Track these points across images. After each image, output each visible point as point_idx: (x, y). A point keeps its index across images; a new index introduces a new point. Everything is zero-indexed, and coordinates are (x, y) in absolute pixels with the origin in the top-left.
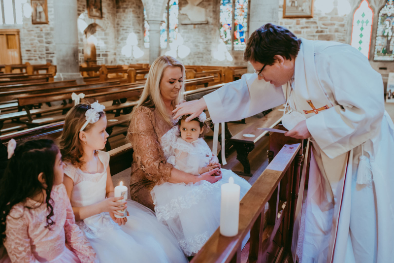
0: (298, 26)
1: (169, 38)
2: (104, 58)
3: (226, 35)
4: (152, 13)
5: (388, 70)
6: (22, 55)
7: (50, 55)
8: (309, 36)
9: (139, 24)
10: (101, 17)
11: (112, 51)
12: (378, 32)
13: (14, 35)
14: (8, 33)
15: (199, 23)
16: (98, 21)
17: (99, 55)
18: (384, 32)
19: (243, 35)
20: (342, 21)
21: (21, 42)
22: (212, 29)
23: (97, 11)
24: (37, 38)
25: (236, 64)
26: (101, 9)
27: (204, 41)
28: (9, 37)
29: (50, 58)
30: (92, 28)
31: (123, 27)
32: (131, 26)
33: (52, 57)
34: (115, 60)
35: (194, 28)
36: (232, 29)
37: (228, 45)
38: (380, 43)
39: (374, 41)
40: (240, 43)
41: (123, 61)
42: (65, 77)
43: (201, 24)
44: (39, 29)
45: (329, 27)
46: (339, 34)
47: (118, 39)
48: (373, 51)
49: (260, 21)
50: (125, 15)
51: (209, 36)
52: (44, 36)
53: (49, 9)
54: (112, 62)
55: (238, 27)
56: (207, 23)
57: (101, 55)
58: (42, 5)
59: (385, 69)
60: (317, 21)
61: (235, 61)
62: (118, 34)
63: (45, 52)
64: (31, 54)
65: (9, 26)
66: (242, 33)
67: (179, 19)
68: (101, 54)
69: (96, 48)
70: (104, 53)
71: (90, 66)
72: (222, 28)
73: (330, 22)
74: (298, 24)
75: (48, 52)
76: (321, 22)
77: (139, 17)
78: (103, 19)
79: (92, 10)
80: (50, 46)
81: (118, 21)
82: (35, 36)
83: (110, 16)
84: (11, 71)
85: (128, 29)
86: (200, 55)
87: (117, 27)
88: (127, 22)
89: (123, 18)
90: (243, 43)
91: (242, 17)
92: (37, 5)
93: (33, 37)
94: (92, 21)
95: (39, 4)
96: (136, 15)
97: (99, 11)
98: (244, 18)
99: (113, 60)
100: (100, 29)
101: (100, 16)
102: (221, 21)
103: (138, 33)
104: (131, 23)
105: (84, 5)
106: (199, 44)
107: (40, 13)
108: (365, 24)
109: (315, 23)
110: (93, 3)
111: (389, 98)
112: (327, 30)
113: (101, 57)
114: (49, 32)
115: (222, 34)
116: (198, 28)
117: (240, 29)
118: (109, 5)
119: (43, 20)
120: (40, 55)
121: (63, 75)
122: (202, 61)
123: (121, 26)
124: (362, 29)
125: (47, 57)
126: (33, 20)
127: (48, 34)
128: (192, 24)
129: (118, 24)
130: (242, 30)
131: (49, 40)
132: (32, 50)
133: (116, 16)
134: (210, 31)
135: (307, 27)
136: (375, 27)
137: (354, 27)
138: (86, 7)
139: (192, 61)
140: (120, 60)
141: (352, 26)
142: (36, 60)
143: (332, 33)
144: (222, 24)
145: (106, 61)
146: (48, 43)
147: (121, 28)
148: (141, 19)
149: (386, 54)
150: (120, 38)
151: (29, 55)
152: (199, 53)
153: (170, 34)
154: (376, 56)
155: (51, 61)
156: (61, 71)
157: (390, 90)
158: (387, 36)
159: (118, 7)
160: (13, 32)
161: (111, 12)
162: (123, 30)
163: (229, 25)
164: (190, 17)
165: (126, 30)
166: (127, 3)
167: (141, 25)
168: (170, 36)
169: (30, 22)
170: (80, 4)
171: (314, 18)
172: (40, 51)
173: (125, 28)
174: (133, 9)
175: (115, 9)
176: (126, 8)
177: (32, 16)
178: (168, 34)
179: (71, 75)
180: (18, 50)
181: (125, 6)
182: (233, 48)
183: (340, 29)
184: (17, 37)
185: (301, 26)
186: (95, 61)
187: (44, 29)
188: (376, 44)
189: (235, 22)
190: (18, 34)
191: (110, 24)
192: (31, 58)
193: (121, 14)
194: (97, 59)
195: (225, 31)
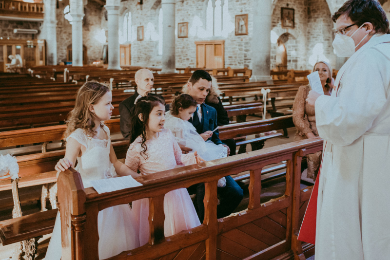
2: (294, 63)
6: (225, 61)
7: (247, 61)
9: (329, 31)
10: (293, 27)
13: (220, 44)
14: (215, 43)
16: (290, 31)
17: (290, 61)
21: (226, 50)
23: (290, 22)
24: (238, 47)
26: (293, 20)
28: (217, 46)
29: (247, 64)
30: (285, 37)
31: (313, 35)
32: (321, 34)
33: (249, 62)
34: (305, 65)
42: (258, 78)
44: (240, 39)
47: (308, 46)
50: (316, 24)
52: (244, 45)
53: (249, 23)
54: (301, 67)
57: (291, 61)
58: (243, 19)
62: (308, 41)
63: (243, 58)
64: (232, 60)
65: (217, 38)
68: (292, 59)
70: (295, 59)
71: (281, 71)
75: (246, 58)
77: (329, 26)
78: (295, 28)
79: (286, 22)
80: (248, 53)
81: (309, 30)
82: (236, 45)
83: (302, 25)
84: (217, 74)
85: (318, 37)
87: (308, 35)
88: (317, 31)
89: (314, 27)
92: (240, 20)
93: (235, 46)
94: (285, 31)
95: (241, 19)
96: (327, 24)
97: (292, 22)
99: (303, 65)
100: (291, 38)
103: (328, 40)
104: (321, 31)
105: (279, 18)
107: (242, 26)
110: (287, 15)
113: (291, 62)
114: (248, 41)
118: (301, 16)
119: (244, 32)
120: (239, 61)
121: (257, 77)
125: (245, 62)
126: (236, 32)
127: (247, 43)
129: (309, 33)
131: (248, 48)
132: (233, 56)
133: (308, 25)
138: (280, 19)
140: (309, 65)
142: (236, 65)
145: (296, 66)
146: (247, 51)
147: (311, 37)
150: (310, 45)
151: (231, 61)
155: (248, 66)
156: (255, 74)
159: (310, 17)
160: (220, 42)
161: (303, 22)
162: (314, 37)
165: (316, 37)
166: (318, 13)
169: (234, 34)
170: (276, 17)
172: (239, 58)
173: (315, 36)
174: (324, 18)
175: (307, 19)
176: (317, 18)
177: (236, 29)
179: (263, 78)
180: (222, 57)
181: (316, 16)
184: (222, 46)
186: (286, 67)
187: (244, 40)
190: (224, 44)
191: (301, 33)
192: (232, 63)
193: (312, 23)
194: (288, 64)
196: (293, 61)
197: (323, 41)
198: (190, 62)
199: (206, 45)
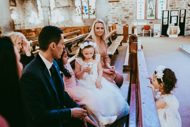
0: (113, 6)
1: (51, 14)
2: (19, 26)
3: (78, 11)
4: (44, 2)
5: (153, 23)
8: (118, 10)
9: (35, 8)
11: (23, 23)
12: (148, 7)
15: (65, 6)
16: (14, 8)
18: (150, 7)
19: (86, 11)
20: (132, 3)
22: (72, 9)
23: (13, 3)
25: (84, 25)
27: (69, 15)
31: (27, 10)
32: (31, 9)
34: (24, 27)
35: (63, 9)
36: (81, 9)
37: (80, 16)
38: (149, 11)
39: (146, 11)
40: (85, 15)
41: (29, 27)
43: (66, 7)
45: (127, 6)
46: (132, 8)
47: (25, 16)
48: (146, 15)
49: (100, 4)
50: (27, 4)
51: (71, 13)
55: (84, 8)
56: (69, 6)
59: (152, 23)
60: (122, 3)
61: (84, 24)
62: (25, 14)
66: (86, 10)
67: (55, 5)
68: (17, 24)
69: (14, 21)
70: (19, 23)
72: (76, 8)
73: (127, 3)
74: (113, 5)
76: (123, 4)
77: (35, 5)
78: (17, 6)
79: (11, 2)
81: (24, 7)
83: (20, 5)
85: (30, 11)
86: (67, 22)
87: (24, 10)
88: (28, 8)
89: (26, 6)
90: (87, 15)
91: (86, 3)
94: (11, 8)
96: (33, 4)
97: (14, 3)
98: (87, 3)
99: (23, 27)
100: (15, 12)
101: (15, 5)
102: (75, 5)
104: (31, 8)
106: (66, 17)
108: (142, 3)
109: (121, 4)
111: (155, 35)
112: (126, 7)
113: (17, 26)
115: (77, 11)
116: (65, 9)
117: (85, 8)
122: (68, 24)
123: (26, 10)
124: (141, 6)
128: (62, 7)
129: (24, 9)
130: (86, 9)
133: (23, 5)
134: (71, 10)
135: (117, 6)
136: (146, 5)
137: (137, 5)
139: (64, 25)
140: (27, 27)
141: (136, 5)
143: (129, 8)
144: (76, 6)
145: (20, 28)
147: (26, 11)
148: (36, 5)
149: (152, 16)
150: (26, 16)
152: (67, 21)
153: (51, 12)
154: (147, 17)
157: (155, 32)
158: (152, 8)
161: (20, 3)
162: (27, 11)
163: (79, 7)
164: (60, 4)
165: (29, 11)
167: (36, 9)
168: (51, 13)
171: (120, 2)
173: (28, 10)
174: (31, 1)
175: (22, 1)
178: (50, 13)
182: (82, 18)
183: (132, 6)
185: (115, 6)
188: (147, 12)
189: (83, 5)
191: (20, 9)
193: (25, 4)
194: (15, 27)
195: (78, 10)
196: (18, 25)
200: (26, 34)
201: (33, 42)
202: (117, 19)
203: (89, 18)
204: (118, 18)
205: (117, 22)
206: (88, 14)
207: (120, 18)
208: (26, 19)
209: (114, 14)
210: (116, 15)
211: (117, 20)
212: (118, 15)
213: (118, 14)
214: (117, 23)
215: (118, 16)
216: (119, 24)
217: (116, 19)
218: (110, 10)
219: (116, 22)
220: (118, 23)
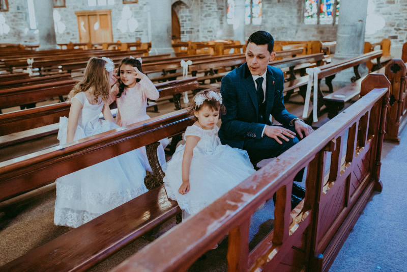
1: (253, 14)
2: (188, 35)
3: (311, 8)
6: (114, 34)
7: (139, 33)
8: (403, 5)
11: (196, 28)
13: (106, 15)
14: (101, 13)
17: (183, 32)
19: (330, 8)
21: (113, 21)
27: (289, 16)
28: (102, 16)
29: (139, 36)
31: (206, 3)
32: (215, 2)
33: (141, 35)
34: (198, 36)
35: (279, 2)
37: (313, 19)
40: (326, 17)
41: (206, 38)
42: (160, 51)
44: (129, 8)
47: (201, 15)
52: (134, 15)
54: (195, 39)
61: (320, 35)
62: (202, 11)
63: (134, 30)
65: (101, 7)
66: (329, 6)
68: (185, 31)
70: (188, 30)
71: (177, 43)
72: (308, 1)
75: (137, 30)
84: (107, 48)
85: (212, 5)
86: (284, 30)
87: (201, 4)
90: (330, 16)
99: (196, 37)
100: (184, 7)
103: (222, 9)
106: (283, 19)
113: (185, 34)
114: (138, 10)
115: (308, 7)
116: (283, 2)
117: (327, 2)
121: (157, 50)
122: (286, 36)
125: (136, 35)
126: (123, 1)
127: (137, 13)
129: (202, 1)
130: (329, 3)
140: (203, 37)
142: (126, 38)
145: (190, 38)
147: (205, 5)
150: (204, 15)
151: (120, 33)
152: (283, 28)
153: (253, 9)
155: (140, 39)
156: (156, 46)
160: (106, 12)
162: (207, 6)
165: (210, 6)
168: (253, 12)
169: (121, 2)
173: (209, 4)
178: (251, 10)
179: (165, 50)
182: (318, 22)
184: (109, 17)
186: (180, 38)
187: (134, 8)
190: (110, 14)
191: (194, 2)
192: (122, 36)
194: (182, 36)
195: (311, 4)
196: (188, 32)
197: (216, 10)
198: (72, 37)
199: (89, 16)
200: (196, 50)
201: (193, 65)
202: (398, 28)
203: (334, 24)
204: (398, 25)
205: (396, 33)
206: (333, 13)
207: (404, 26)
208: (203, 22)
209: (390, 14)
210: (396, 17)
211: (395, 29)
212: (400, 18)
213: (401, 14)
214: (395, 37)
215: (401, 20)
216: (399, 39)
217: (393, 26)
218: (381, 5)
219: (393, 34)
220: (399, 37)
